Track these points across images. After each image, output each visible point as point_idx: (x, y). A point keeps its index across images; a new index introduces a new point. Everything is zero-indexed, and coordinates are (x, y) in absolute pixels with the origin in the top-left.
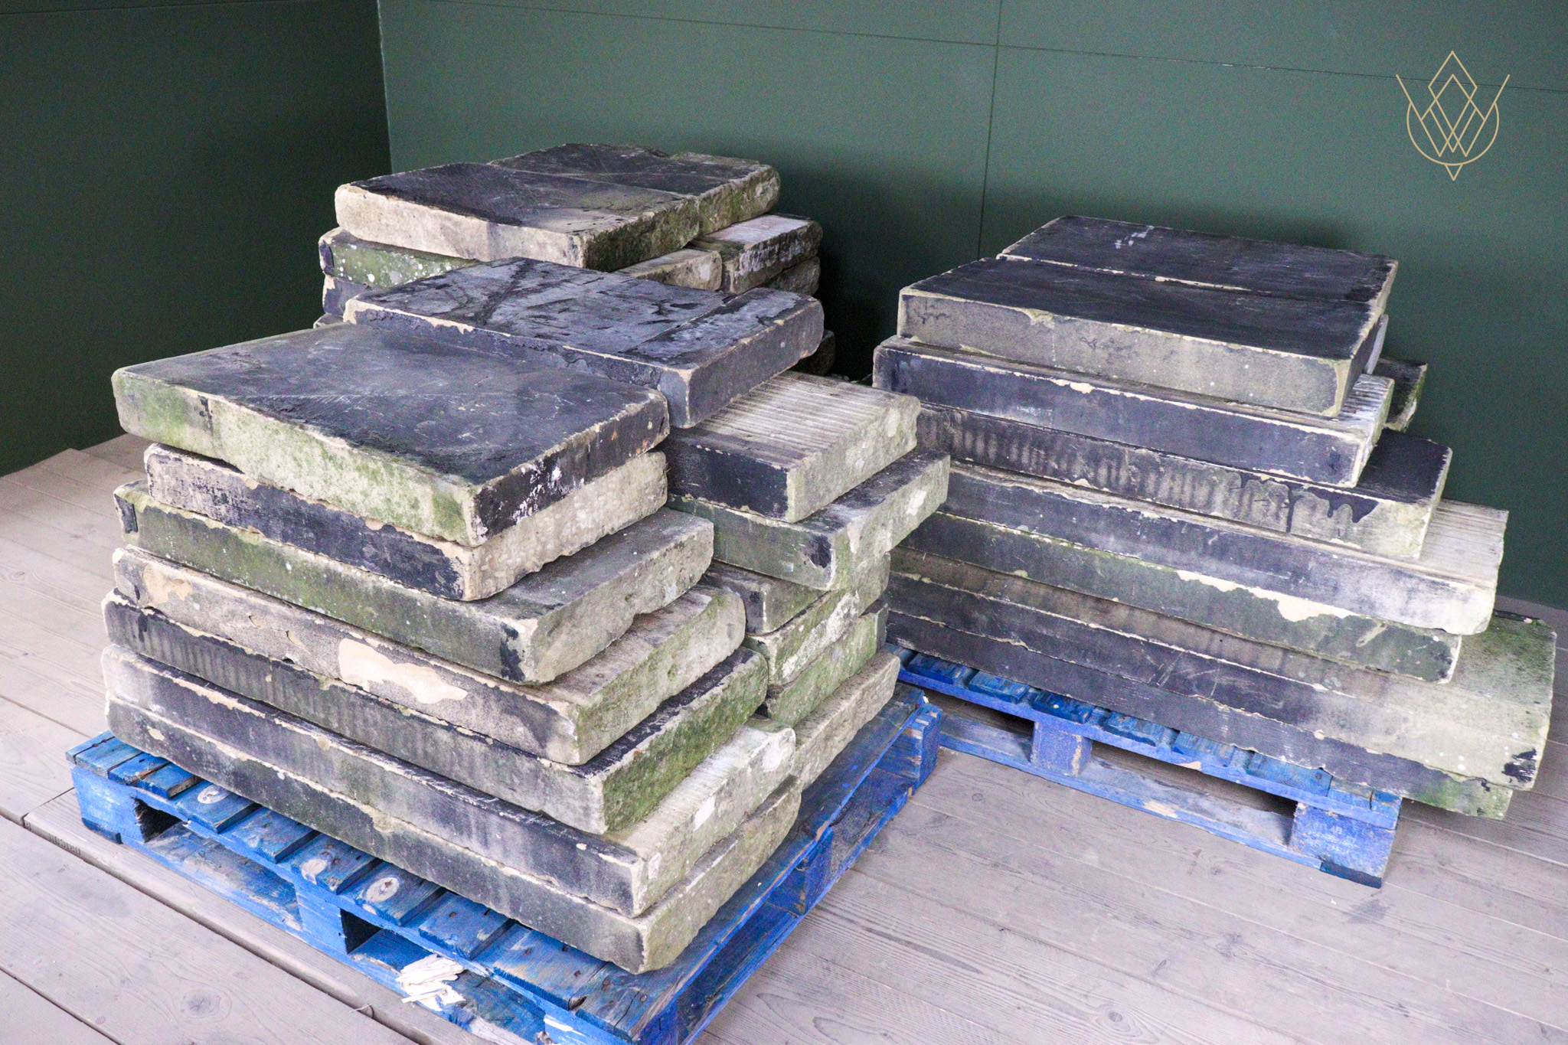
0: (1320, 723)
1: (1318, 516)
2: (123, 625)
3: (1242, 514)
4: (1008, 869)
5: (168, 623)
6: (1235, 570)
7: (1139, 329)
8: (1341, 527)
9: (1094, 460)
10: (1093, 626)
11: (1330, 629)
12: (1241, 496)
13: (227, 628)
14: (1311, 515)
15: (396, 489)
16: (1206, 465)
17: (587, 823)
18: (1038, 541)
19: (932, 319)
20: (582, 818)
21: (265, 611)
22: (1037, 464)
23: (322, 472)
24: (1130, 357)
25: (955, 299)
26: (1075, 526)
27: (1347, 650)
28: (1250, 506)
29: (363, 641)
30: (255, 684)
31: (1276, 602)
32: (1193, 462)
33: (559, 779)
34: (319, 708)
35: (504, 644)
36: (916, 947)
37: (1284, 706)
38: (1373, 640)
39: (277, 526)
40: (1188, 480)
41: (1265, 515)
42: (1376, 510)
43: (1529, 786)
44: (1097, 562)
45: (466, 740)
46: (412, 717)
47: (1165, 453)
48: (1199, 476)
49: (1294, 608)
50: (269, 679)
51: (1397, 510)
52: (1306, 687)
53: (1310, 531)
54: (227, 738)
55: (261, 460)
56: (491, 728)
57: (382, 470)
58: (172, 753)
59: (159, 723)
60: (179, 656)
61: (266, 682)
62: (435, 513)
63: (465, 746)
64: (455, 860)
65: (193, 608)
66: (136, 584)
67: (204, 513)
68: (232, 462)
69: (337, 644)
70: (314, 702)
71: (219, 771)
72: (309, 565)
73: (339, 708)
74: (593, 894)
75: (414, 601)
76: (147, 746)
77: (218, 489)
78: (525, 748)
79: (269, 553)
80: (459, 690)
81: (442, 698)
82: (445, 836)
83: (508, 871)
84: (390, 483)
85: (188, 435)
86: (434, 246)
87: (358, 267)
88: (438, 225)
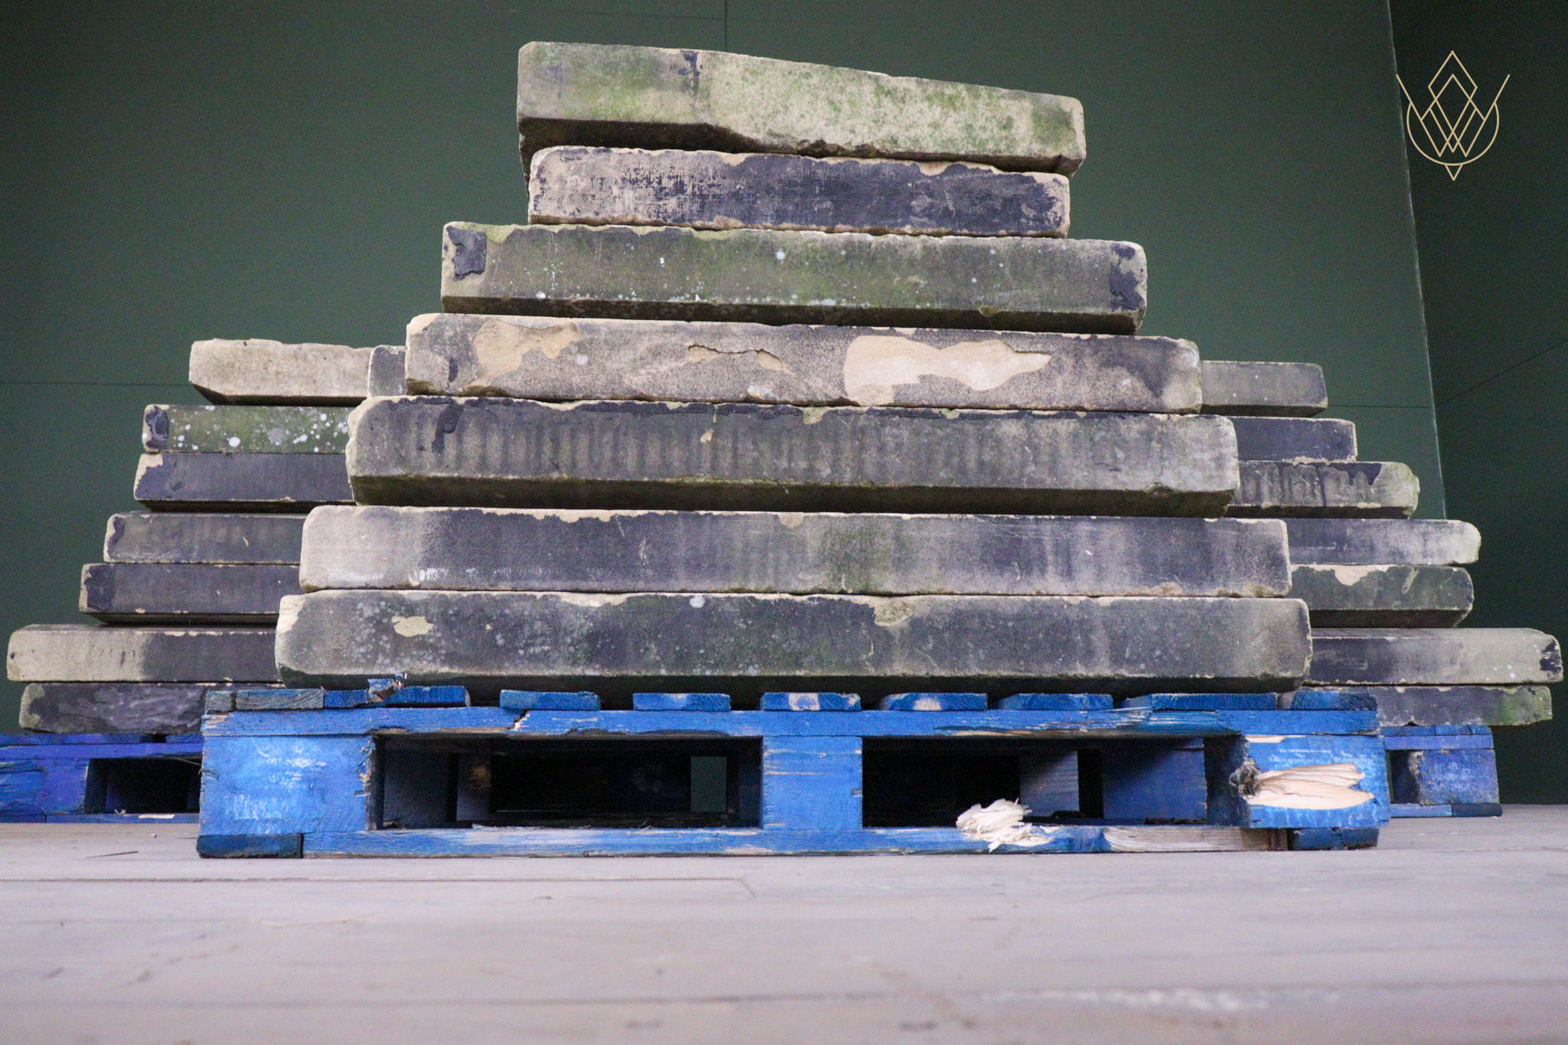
0: (1401, 672)
1: (1343, 486)
2: (399, 437)
3: (1287, 498)
5: (508, 404)
8: (1362, 491)
11: (1380, 584)
12: (1282, 483)
13: (638, 381)
14: (1338, 487)
15: (981, 111)
17: (1221, 478)
20: (1215, 473)
21: (717, 335)
23: (871, 110)
27: (1397, 599)
28: (1290, 489)
30: (676, 454)
31: (1333, 571)
33: (1181, 431)
34: (799, 456)
35: (1115, 270)
37: (1369, 665)
38: (1414, 584)
39: (768, 206)
41: (1304, 495)
42: (1383, 471)
43: (1561, 675)
45: (1045, 422)
46: (962, 417)
48: (1245, 473)
51: (1396, 467)
52: (1380, 640)
53: (1340, 500)
54: (585, 578)
55: (776, 112)
56: (1084, 395)
57: (964, 93)
58: (444, 652)
59: (426, 603)
60: (519, 452)
61: (700, 445)
62: (1035, 128)
63: (1044, 429)
64: (1019, 618)
65: (574, 364)
66: (455, 356)
67: (629, 218)
68: (722, 124)
69: (844, 350)
70: (791, 450)
71: (555, 644)
72: (818, 244)
73: (836, 442)
74: (1231, 583)
75: (985, 250)
76: (380, 659)
77: (670, 178)
78: (1133, 404)
79: (746, 245)
80: (1039, 356)
81: (1012, 374)
82: (1002, 588)
83: (1105, 601)
84: (974, 106)
85: (649, 103)
86: (352, 387)
87: (212, 430)
88: (363, 366)
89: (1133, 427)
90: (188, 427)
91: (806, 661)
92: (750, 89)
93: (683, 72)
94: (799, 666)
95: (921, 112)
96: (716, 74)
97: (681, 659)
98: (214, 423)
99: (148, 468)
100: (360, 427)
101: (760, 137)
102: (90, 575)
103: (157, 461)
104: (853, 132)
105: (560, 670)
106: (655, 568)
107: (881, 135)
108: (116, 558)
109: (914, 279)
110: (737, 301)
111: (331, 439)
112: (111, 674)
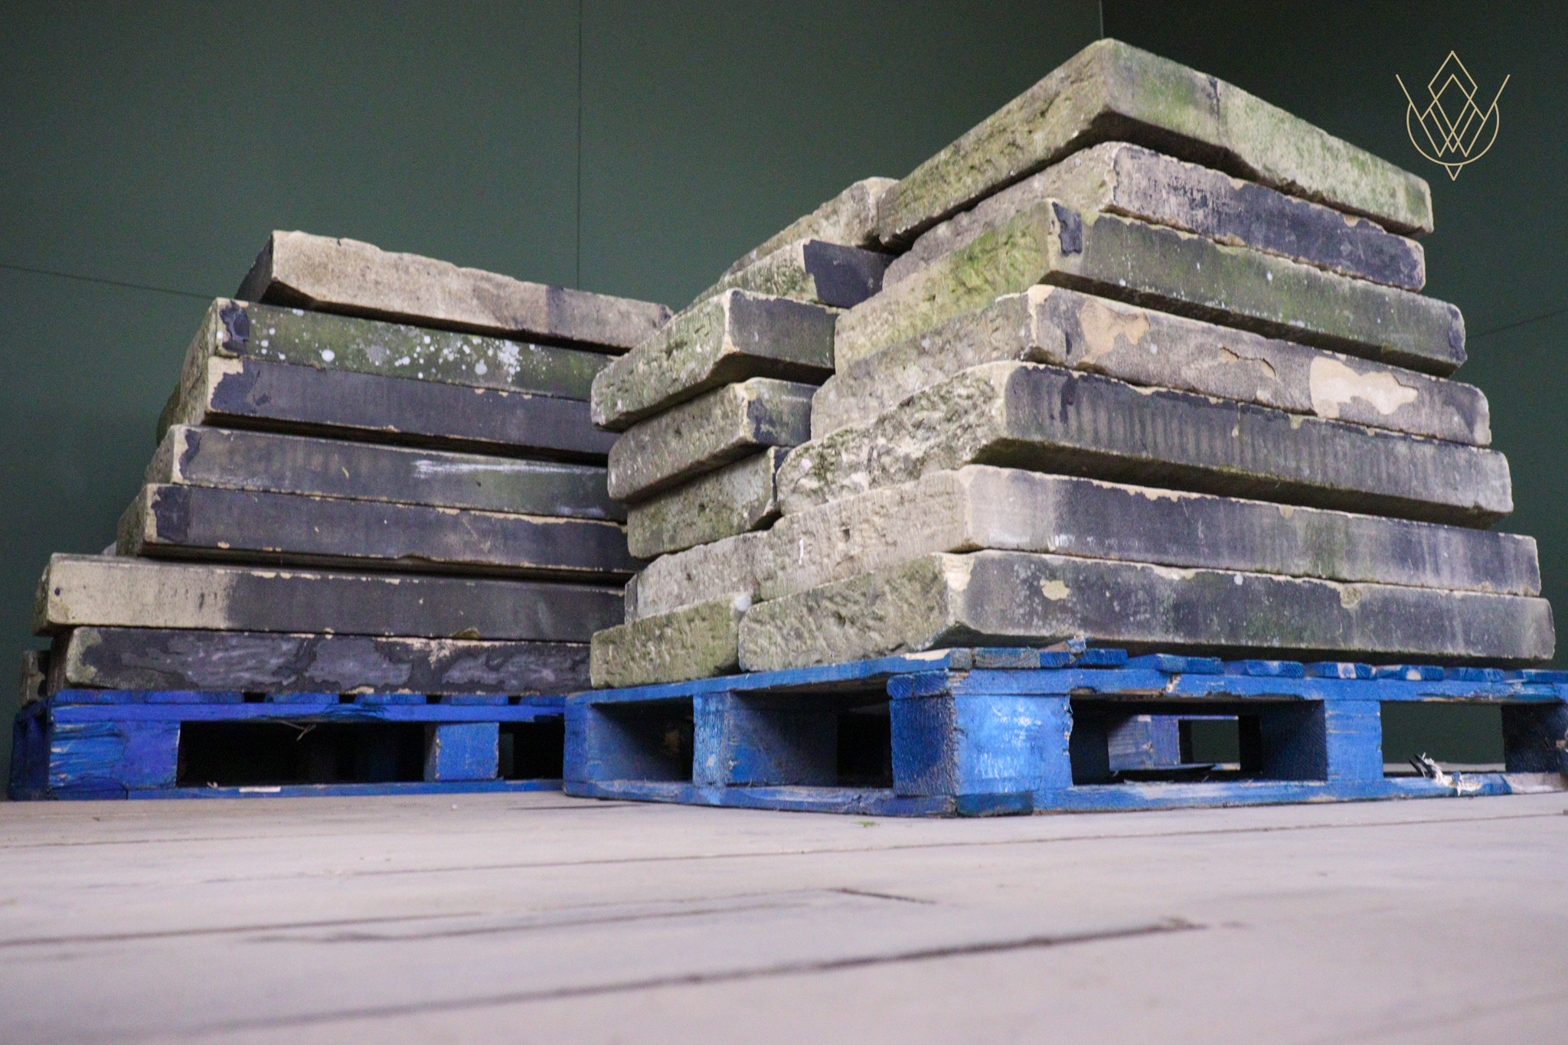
2: (1036, 403)
5: (1108, 382)
13: (1190, 374)
15: (1379, 179)
20: (1501, 498)
21: (1237, 341)
23: (1320, 162)
30: (1218, 445)
33: (1484, 462)
34: (1291, 456)
35: (1449, 328)
39: (1259, 231)
45: (1419, 446)
46: (1377, 435)
50: (1235, 432)
54: (1166, 552)
55: (1266, 149)
56: (1436, 427)
57: (1369, 161)
58: (1079, 616)
59: (1063, 568)
60: (1120, 431)
61: (1232, 438)
62: (1407, 201)
63: (1418, 451)
64: (1417, 605)
65: (1148, 352)
66: (1069, 330)
67: (1173, 222)
68: (1236, 151)
69: (1309, 365)
70: (1285, 448)
71: (1153, 612)
72: (1291, 272)
73: (1310, 447)
74: (1515, 584)
75: (1382, 296)
76: (1035, 620)
77: (1198, 191)
78: (1460, 439)
79: (1248, 263)
80: (1411, 390)
81: (1399, 403)
82: (1404, 580)
83: (1457, 594)
84: (1375, 173)
86: (458, 311)
87: (301, 339)
88: (470, 288)
89: (1461, 455)
90: (272, 331)
91: (1306, 635)
93: (1209, 95)
94: (1302, 640)
95: (1347, 170)
96: (1229, 104)
97: (1233, 631)
98: (303, 331)
99: (225, 374)
100: (1006, 390)
101: (1258, 167)
102: (158, 498)
103: (235, 367)
104: (1311, 178)
105: (1158, 637)
106: (1208, 547)
107: (1327, 185)
108: (191, 479)
109: (1347, 313)
110: (1247, 313)
111: (436, 365)
112: (188, 619)
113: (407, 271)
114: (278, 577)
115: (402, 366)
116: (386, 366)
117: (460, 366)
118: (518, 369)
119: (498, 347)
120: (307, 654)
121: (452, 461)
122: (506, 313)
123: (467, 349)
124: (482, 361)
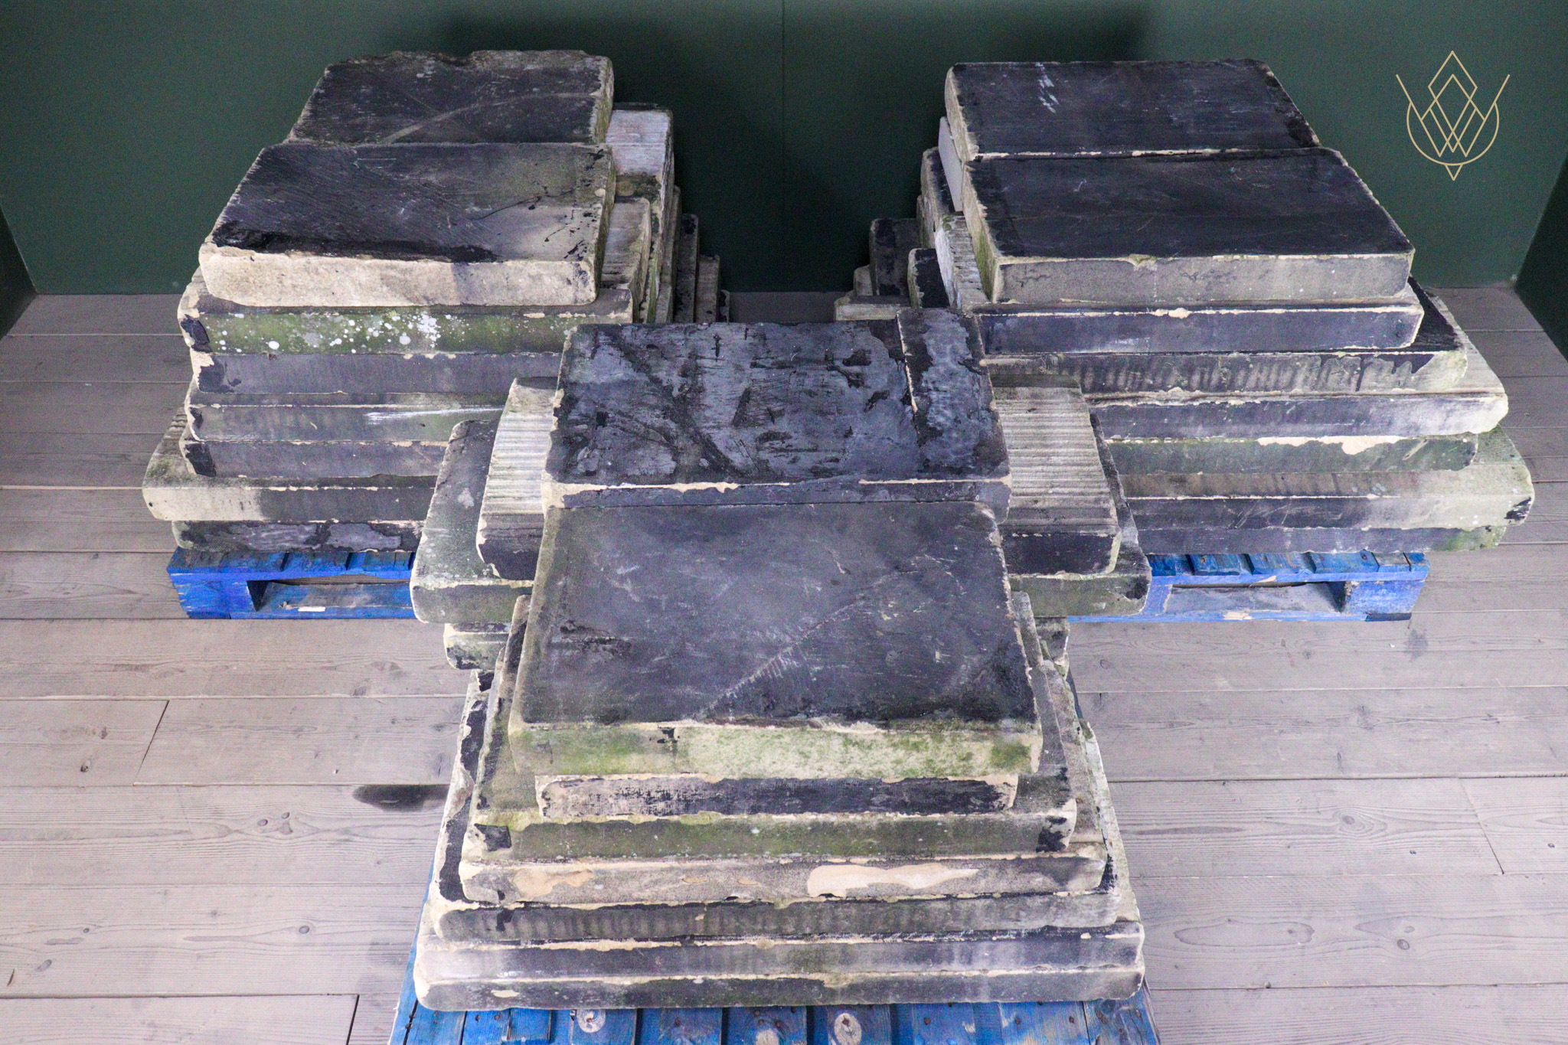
0: (1368, 521)
1: (1384, 374)
2: (471, 924)
3: (1320, 384)
4: (1180, 724)
5: (548, 908)
6: (1307, 428)
7: (1237, 257)
8: (1401, 379)
9: (1188, 370)
10: (1180, 498)
11: (1383, 454)
12: (1320, 373)
13: (644, 894)
14: (1377, 375)
15: (944, 750)
16: (1290, 355)
17: (1098, 920)
18: (1130, 444)
19: (1031, 281)
20: (1094, 919)
21: (709, 869)
22: (1133, 383)
23: (839, 755)
24: (1229, 283)
25: (1056, 260)
26: (1167, 425)
27: (1395, 464)
28: (1327, 380)
29: (848, 863)
30: (676, 925)
31: (1341, 444)
32: (1280, 355)
33: (1077, 901)
35: (1044, 830)
36: (1183, 831)
37: (1343, 516)
38: (1416, 453)
39: (745, 804)
40: (1275, 368)
41: (1339, 383)
42: (1431, 361)
43: (1522, 521)
44: (1185, 449)
45: (966, 901)
46: (900, 901)
47: (1255, 353)
48: (1284, 364)
49: (1353, 445)
51: (1449, 357)
52: (1361, 499)
53: (1375, 387)
54: (619, 972)
55: (747, 763)
58: (529, 1002)
59: (512, 985)
61: (695, 921)
62: (992, 759)
63: (964, 906)
64: (928, 982)
65: (593, 889)
66: (501, 889)
67: (626, 813)
69: (808, 872)
71: (603, 998)
72: (788, 825)
73: (799, 916)
75: (934, 823)
77: (657, 792)
78: (1040, 890)
79: (727, 826)
80: (969, 869)
81: (945, 879)
82: (918, 969)
84: (937, 748)
85: (633, 762)
86: (372, 299)
87: (249, 336)
88: (376, 277)
89: (1039, 901)
90: (225, 333)
92: (724, 749)
93: (661, 741)
95: (886, 754)
96: (692, 741)
97: (690, 1002)
98: (248, 329)
99: (203, 365)
101: (735, 776)
102: (188, 452)
103: (207, 361)
104: (821, 770)
105: (608, 1007)
106: (667, 967)
107: (846, 770)
108: (205, 438)
109: (870, 840)
111: (365, 342)
112: (236, 516)
113: (317, 273)
114: (288, 490)
115: (336, 346)
116: (323, 348)
117: (386, 341)
118: (439, 336)
119: (417, 321)
120: (322, 534)
121: (397, 411)
122: (416, 294)
123: (388, 326)
124: (405, 334)
